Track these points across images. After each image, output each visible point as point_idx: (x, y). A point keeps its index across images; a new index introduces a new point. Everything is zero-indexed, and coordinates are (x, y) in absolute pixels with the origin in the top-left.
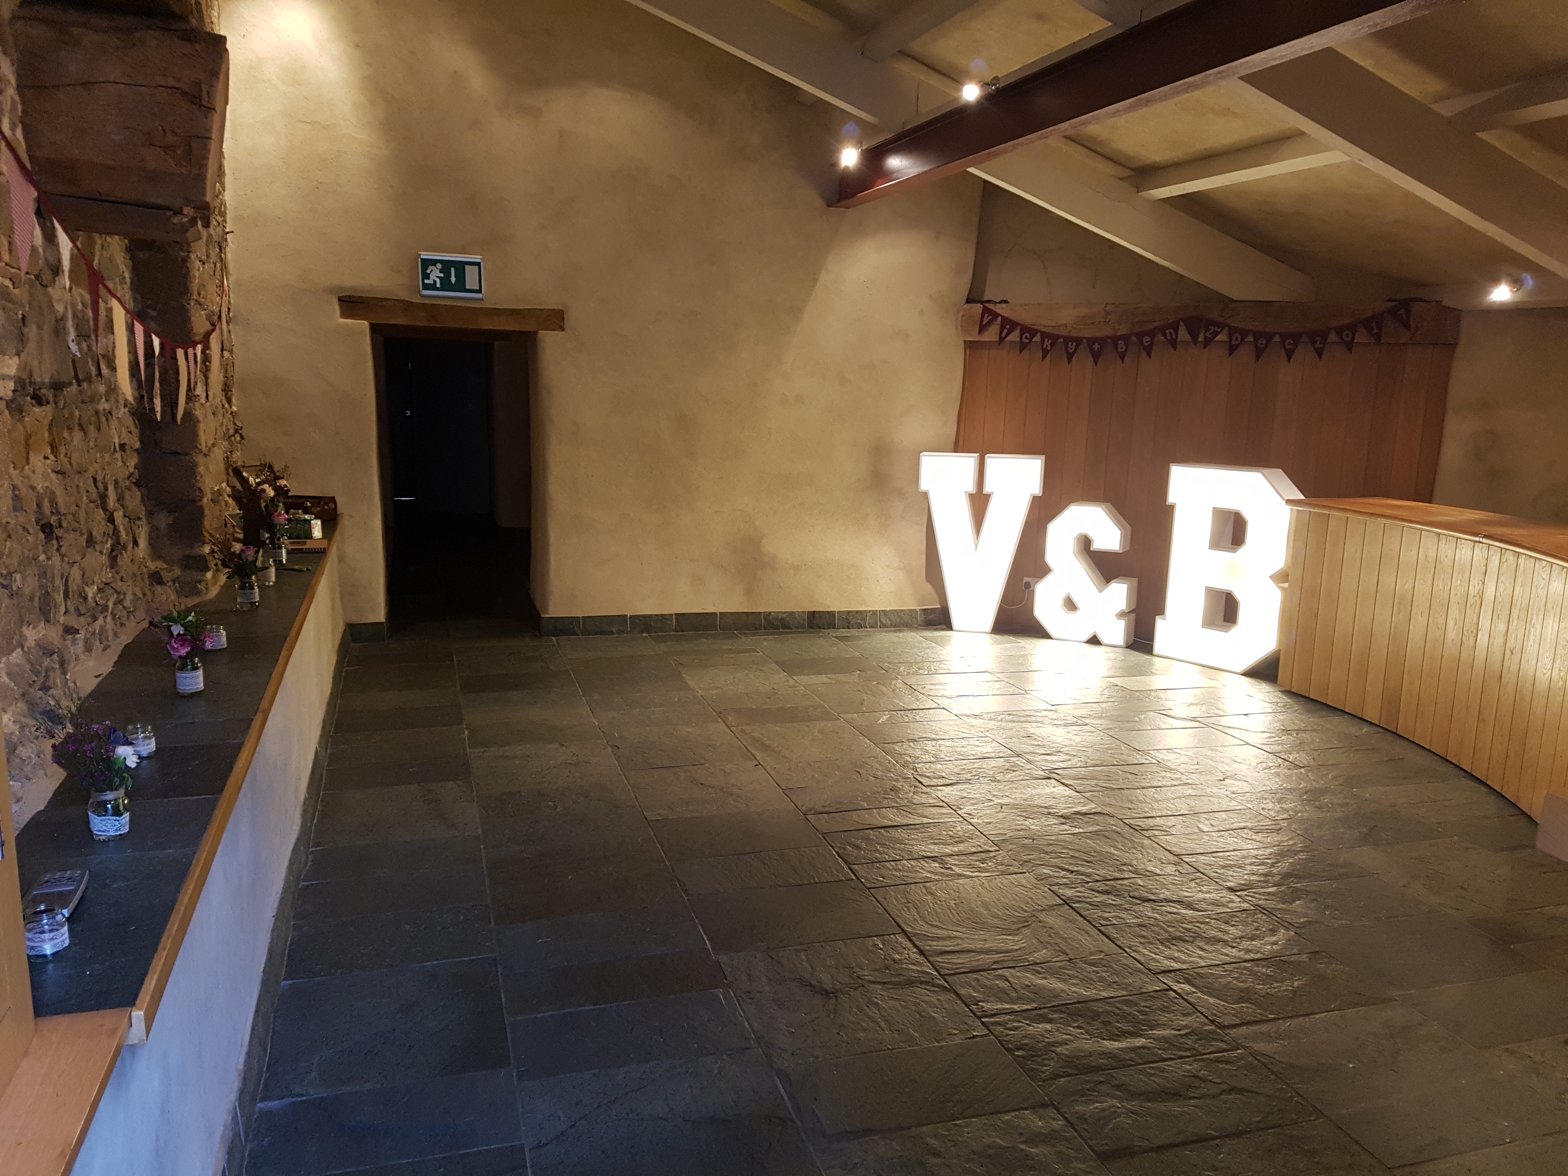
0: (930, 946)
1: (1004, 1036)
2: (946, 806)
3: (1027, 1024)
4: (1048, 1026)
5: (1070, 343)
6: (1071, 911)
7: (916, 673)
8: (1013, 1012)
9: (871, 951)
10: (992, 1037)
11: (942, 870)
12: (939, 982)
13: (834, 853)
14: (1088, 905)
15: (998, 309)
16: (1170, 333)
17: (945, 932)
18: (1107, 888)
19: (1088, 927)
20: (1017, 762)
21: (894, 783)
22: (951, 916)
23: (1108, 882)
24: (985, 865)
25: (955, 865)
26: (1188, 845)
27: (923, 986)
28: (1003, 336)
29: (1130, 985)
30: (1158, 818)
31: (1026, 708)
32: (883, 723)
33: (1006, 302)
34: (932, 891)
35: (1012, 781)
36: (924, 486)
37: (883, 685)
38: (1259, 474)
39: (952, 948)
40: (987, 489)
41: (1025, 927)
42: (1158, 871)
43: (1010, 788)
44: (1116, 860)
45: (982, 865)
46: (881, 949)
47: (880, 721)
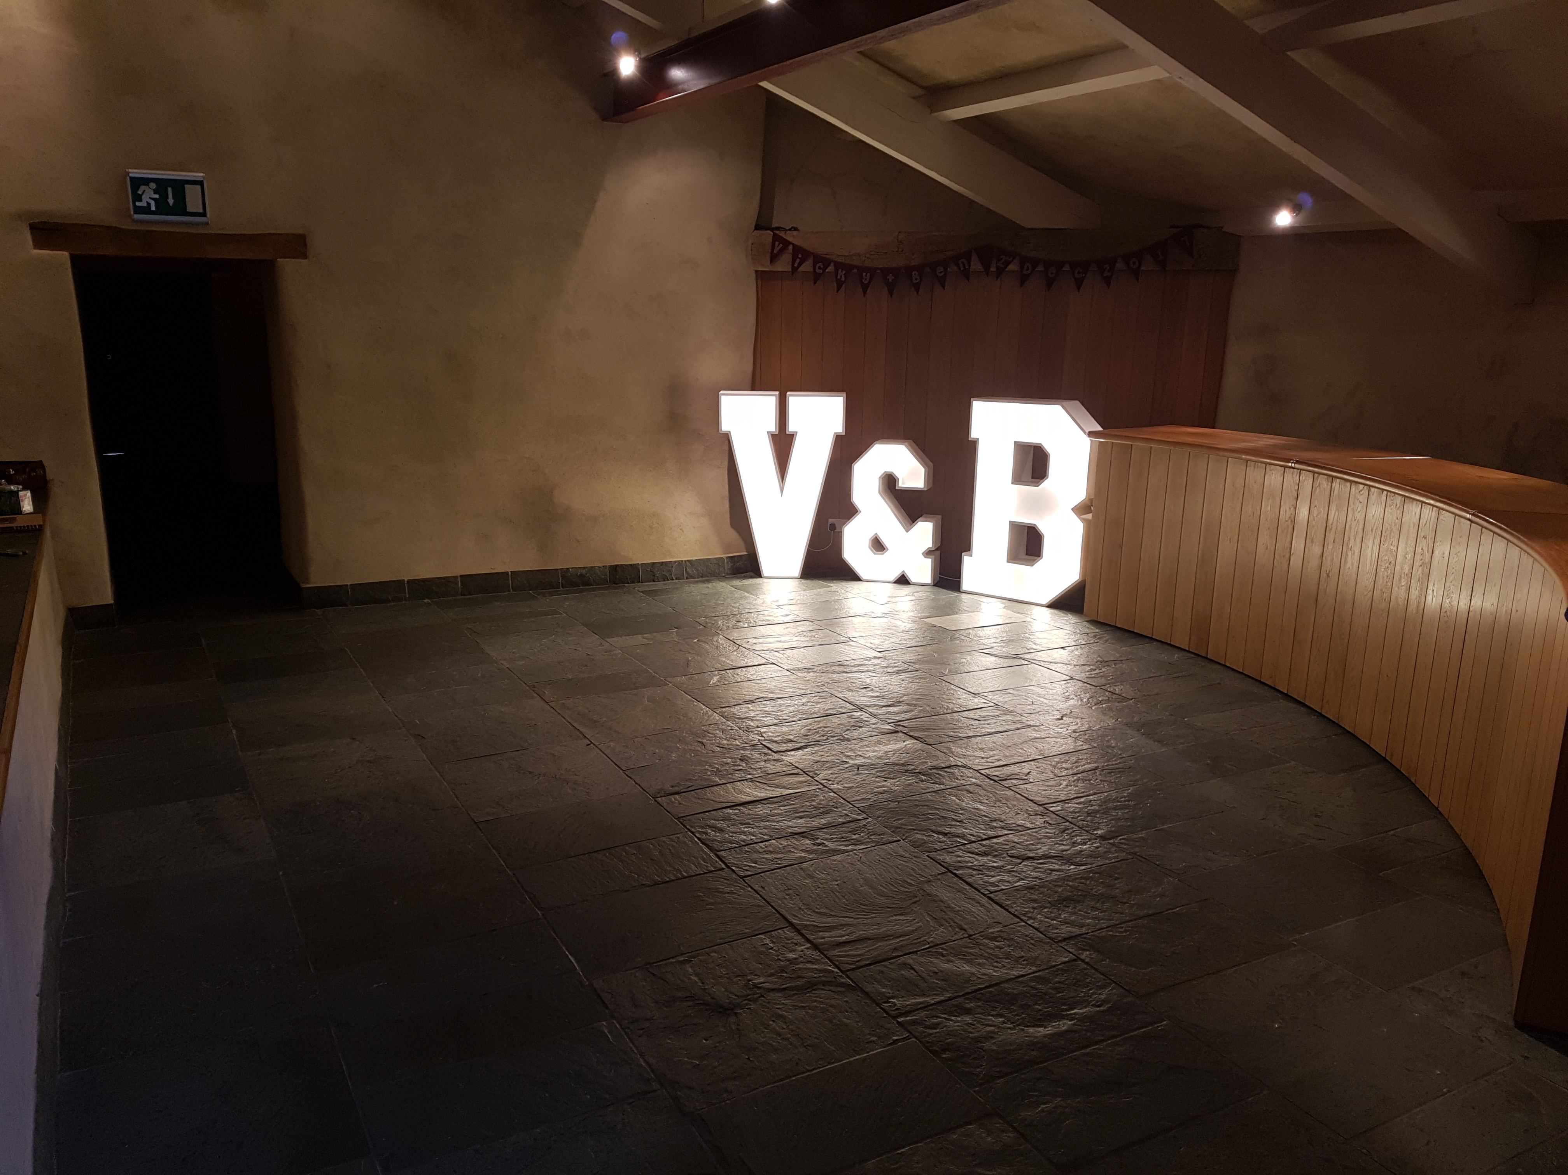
0: (824, 938)
1: (925, 1037)
2: (801, 772)
3: (945, 1018)
4: (968, 1019)
5: (864, 274)
6: (956, 879)
7: (735, 627)
8: (926, 1007)
9: (762, 953)
10: (914, 1039)
11: (815, 847)
12: (843, 980)
13: (696, 840)
14: (970, 871)
15: (789, 237)
16: (963, 263)
17: (836, 920)
18: (984, 849)
19: (978, 897)
20: (862, 717)
21: (742, 752)
22: (837, 900)
23: (984, 842)
24: (857, 836)
25: (826, 839)
26: (1049, 792)
27: (827, 988)
28: (796, 265)
29: (1036, 958)
30: (1012, 766)
31: (855, 657)
32: (715, 685)
33: (796, 229)
34: (810, 873)
35: (861, 739)
36: (725, 427)
37: (705, 642)
38: (1059, 407)
39: (847, 937)
40: (791, 428)
41: (914, 903)
42: (1029, 825)
43: (862, 747)
44: (985, 816)
45: (854, 837)
46: (772, 948)
47: (711, 683)
